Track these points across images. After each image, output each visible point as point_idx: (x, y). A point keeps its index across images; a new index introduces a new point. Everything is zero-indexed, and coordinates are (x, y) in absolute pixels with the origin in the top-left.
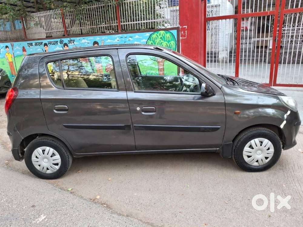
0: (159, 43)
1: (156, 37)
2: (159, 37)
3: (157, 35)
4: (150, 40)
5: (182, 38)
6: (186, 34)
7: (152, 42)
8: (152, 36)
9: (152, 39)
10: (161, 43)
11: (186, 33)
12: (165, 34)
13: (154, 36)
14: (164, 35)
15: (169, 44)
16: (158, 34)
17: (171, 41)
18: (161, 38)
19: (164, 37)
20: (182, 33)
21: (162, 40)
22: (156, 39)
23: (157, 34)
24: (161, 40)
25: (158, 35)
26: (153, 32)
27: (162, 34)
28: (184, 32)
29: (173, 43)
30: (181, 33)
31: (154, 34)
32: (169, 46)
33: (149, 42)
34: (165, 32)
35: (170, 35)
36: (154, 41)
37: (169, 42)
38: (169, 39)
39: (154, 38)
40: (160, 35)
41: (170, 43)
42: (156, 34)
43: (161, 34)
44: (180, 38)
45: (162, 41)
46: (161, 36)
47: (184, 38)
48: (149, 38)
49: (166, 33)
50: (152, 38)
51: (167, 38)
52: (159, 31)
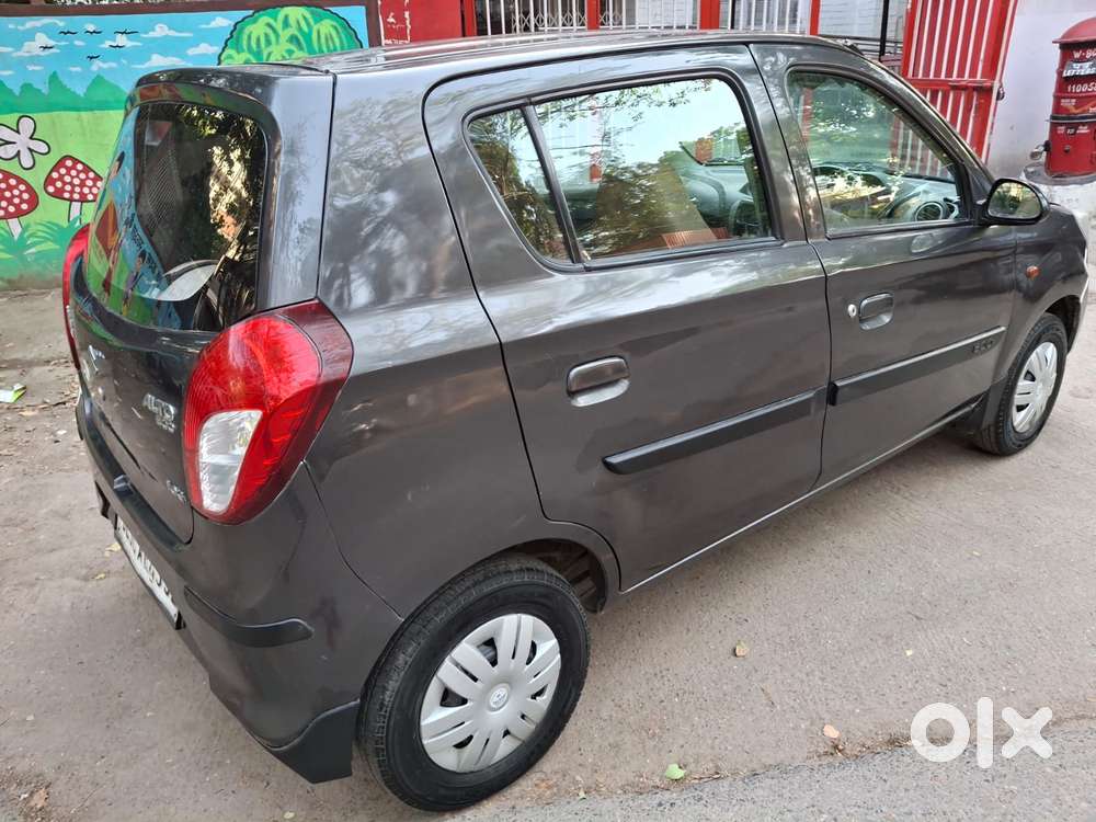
1: (266, 35)
2: (285, 34)
3: (269, 25)
4: (237, 49)
5: (390, 42)
6: (409, 26)
7: (246, 55)
8: (247, 31)
9: (249, 45)
11: (407, 23)
12: (312, 22)
13: (257, 28)
14: (308, 24)
16: (276, 20)
18: (293, 39)
19: (308, 37)
20: (391, 20)
21: (300, 49)
22: (268, 42)
23: (271, 21)
24: (293, 47)
25: (279, 26)
26: (251, 12)
27: (298, 22)
28: (400, 19)
30: (385, 23)
31: (255, 22)
33: (229, 57)
34: (312, 13)
35: (335, 28)
36: (257, 54)
38: (331, 46)
39: (258, 40)
40: (286, 23)
42: (264, 19)
43: (292, 21)
44: (384, 41)
46: (293, 31)
47: (400, 42)
48: (233, 38)
49: (318, 19)
50: (245, 37)
51: (323, 40)
52: (282, 7)
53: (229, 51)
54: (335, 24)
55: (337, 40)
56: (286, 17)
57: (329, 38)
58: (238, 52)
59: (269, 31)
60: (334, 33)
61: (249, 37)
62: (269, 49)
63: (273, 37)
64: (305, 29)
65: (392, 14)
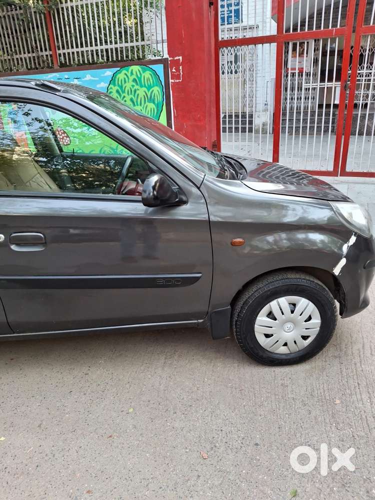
0: (131, 91)
1: (125, 79)
2: (131, 78)
3: (126, 74)
4: (115, 85)
5: (173, 81)
6: (182, 73)
7: (117, 88)
8: (117, 77)
9: (118, 83)
10: (135, 91)
11: (181, 71)
12: (142, 72)
13: (121, 76)
14: (140, 74)
15: (150, 92)
16: (128, 72)
17: (153, 86)
18: (135, 80)
19: (140, 80)
20: (174, 70)
21: (137, 84)
22: (125, 82)
23: (126, 72)
24: (134, 84)
25: (129, 75)
26: (119, 69)
27: (136, 73)
28: (178, 70)
29: (158, 91)
30: (172, 72)
31: (120, 73)
32: (151, 97)
33: (111, 88)
34: (142, 68)
35: (151, 75)
36: (121, 87)
37: (149, 88)
38: (149, 84)
39: (121, 80)
40: (132, 73)
41: (153, 91)
42: (124, 71)
43: (134, 72)
44: (171, 81)
45: (136, 87)
46: (134, 77)
47: (178, 81)
48: (113, 80)
49: (144, 71)
50: (117, 80)
51: (146, 81)
52: (131, 66)
53: (111, 86)
54: (150, 73)
55: (151, 81)
56: (132, 70)
57: (148, 79)
58: (114, 86)
59: (126, 77)
60: (150, 77)
61: (118, 79)
62: (125, 85)
63: (127, 79)
64: (139, 76)
65: (174, 68)
